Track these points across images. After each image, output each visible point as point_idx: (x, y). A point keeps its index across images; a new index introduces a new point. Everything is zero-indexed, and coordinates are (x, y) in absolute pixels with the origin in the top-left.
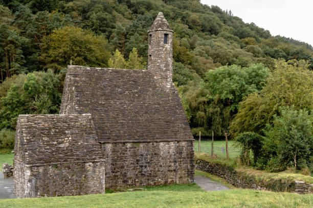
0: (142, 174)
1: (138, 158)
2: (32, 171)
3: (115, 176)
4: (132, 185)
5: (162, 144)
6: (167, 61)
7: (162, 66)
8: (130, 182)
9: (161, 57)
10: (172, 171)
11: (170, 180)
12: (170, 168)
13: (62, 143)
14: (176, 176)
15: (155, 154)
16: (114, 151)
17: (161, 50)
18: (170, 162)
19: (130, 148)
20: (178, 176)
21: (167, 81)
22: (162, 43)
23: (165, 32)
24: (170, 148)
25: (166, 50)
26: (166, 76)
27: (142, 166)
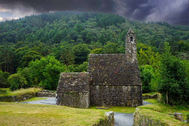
0: (113, 100)
1: (112, 92)
2: (58, 94)
3: (101, 100)
4: (109, 104)
5: (124, 86)
6: (132, 49)
7: (130, 51)
8: (107, 103)
9: (129, 47)
10: (129, 100)
11: (128, 104)
12: (128, 98)
13: (72, 84)
14: (132, 103)
15: (120, 91)
16: (100, 89)
17: (129, 44)
18: (128, 95)
19: (108, 88)
20: (133, 102)
21: (132, 58)
22: (130, 41)
23: (131, 36)
24: (128, 88)
25: (131, 44)
26: (132, 56)
27: (113, 96)
